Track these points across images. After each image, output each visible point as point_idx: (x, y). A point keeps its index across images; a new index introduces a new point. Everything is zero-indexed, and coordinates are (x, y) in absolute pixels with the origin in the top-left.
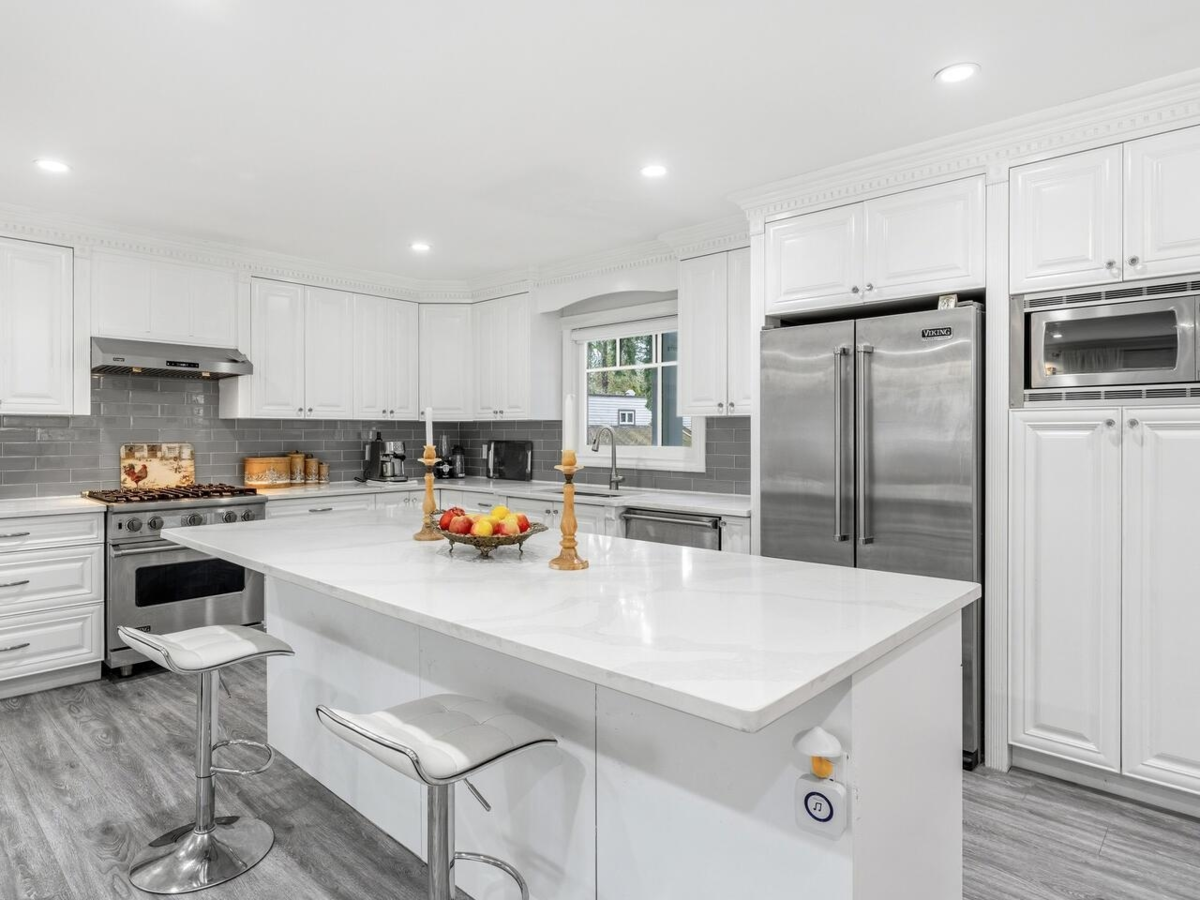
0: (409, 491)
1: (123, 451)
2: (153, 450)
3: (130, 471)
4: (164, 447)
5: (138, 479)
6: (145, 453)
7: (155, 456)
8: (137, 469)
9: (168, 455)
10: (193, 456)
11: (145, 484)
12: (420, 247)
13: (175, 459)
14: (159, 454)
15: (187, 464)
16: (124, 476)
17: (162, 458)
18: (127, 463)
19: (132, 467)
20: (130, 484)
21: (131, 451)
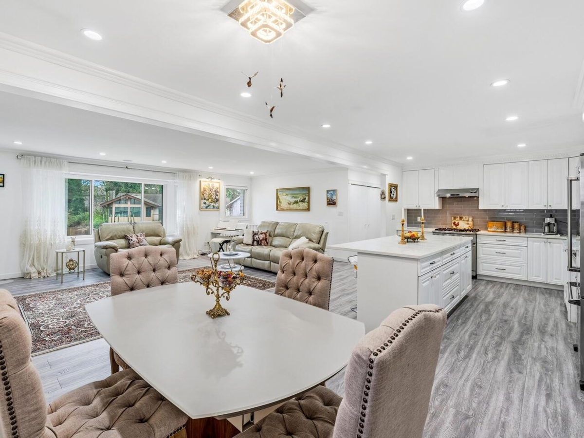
0: (547, 238)
1: (453, 218)
2: (461, 218)
3: (454, 223)
4: (464, 217)
5: (456, 226)
6: (459, 219)
7: (461, 220)
8: (456, 223)
9: (465, 220)
10: (473, 220)
11: (458, 227)
12: (522, 145)
13: (467, 221)
14: (462, 219)
15: (471, 223)
16: (453, 225)
17: (463, 220)
18: (454, 221)
19: (455, 222)
20: (454, 227)
21: (455, 218)
